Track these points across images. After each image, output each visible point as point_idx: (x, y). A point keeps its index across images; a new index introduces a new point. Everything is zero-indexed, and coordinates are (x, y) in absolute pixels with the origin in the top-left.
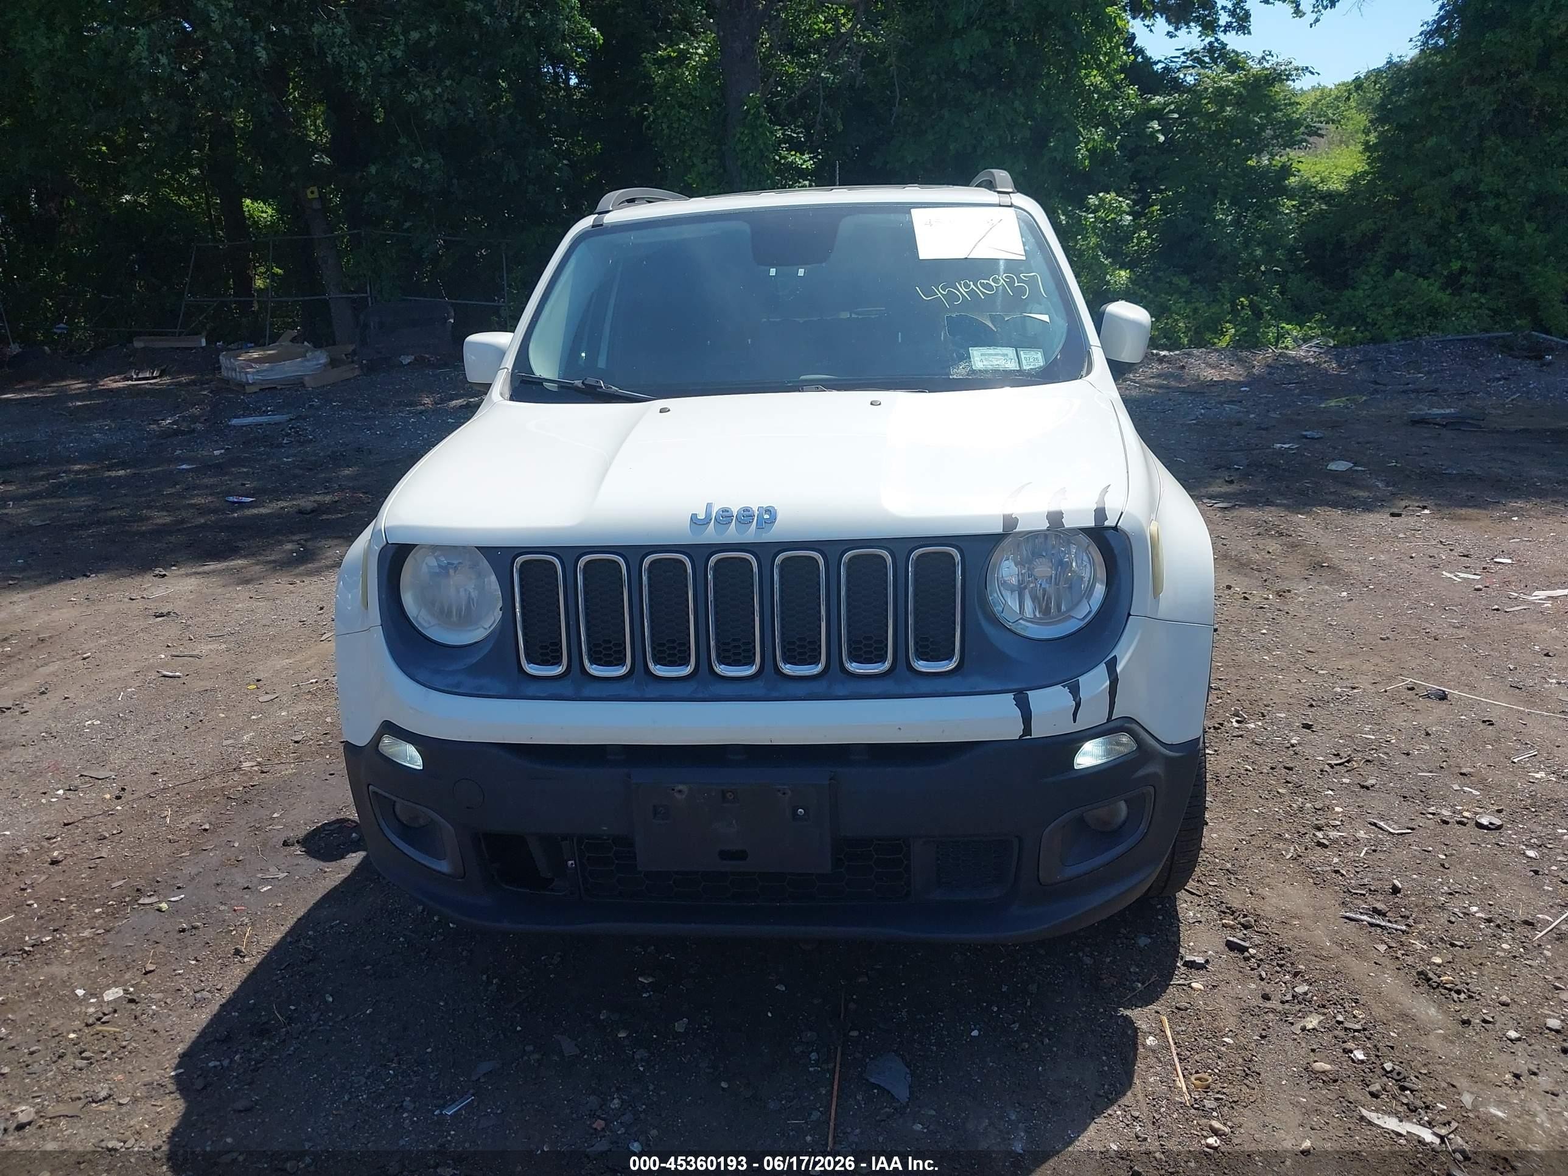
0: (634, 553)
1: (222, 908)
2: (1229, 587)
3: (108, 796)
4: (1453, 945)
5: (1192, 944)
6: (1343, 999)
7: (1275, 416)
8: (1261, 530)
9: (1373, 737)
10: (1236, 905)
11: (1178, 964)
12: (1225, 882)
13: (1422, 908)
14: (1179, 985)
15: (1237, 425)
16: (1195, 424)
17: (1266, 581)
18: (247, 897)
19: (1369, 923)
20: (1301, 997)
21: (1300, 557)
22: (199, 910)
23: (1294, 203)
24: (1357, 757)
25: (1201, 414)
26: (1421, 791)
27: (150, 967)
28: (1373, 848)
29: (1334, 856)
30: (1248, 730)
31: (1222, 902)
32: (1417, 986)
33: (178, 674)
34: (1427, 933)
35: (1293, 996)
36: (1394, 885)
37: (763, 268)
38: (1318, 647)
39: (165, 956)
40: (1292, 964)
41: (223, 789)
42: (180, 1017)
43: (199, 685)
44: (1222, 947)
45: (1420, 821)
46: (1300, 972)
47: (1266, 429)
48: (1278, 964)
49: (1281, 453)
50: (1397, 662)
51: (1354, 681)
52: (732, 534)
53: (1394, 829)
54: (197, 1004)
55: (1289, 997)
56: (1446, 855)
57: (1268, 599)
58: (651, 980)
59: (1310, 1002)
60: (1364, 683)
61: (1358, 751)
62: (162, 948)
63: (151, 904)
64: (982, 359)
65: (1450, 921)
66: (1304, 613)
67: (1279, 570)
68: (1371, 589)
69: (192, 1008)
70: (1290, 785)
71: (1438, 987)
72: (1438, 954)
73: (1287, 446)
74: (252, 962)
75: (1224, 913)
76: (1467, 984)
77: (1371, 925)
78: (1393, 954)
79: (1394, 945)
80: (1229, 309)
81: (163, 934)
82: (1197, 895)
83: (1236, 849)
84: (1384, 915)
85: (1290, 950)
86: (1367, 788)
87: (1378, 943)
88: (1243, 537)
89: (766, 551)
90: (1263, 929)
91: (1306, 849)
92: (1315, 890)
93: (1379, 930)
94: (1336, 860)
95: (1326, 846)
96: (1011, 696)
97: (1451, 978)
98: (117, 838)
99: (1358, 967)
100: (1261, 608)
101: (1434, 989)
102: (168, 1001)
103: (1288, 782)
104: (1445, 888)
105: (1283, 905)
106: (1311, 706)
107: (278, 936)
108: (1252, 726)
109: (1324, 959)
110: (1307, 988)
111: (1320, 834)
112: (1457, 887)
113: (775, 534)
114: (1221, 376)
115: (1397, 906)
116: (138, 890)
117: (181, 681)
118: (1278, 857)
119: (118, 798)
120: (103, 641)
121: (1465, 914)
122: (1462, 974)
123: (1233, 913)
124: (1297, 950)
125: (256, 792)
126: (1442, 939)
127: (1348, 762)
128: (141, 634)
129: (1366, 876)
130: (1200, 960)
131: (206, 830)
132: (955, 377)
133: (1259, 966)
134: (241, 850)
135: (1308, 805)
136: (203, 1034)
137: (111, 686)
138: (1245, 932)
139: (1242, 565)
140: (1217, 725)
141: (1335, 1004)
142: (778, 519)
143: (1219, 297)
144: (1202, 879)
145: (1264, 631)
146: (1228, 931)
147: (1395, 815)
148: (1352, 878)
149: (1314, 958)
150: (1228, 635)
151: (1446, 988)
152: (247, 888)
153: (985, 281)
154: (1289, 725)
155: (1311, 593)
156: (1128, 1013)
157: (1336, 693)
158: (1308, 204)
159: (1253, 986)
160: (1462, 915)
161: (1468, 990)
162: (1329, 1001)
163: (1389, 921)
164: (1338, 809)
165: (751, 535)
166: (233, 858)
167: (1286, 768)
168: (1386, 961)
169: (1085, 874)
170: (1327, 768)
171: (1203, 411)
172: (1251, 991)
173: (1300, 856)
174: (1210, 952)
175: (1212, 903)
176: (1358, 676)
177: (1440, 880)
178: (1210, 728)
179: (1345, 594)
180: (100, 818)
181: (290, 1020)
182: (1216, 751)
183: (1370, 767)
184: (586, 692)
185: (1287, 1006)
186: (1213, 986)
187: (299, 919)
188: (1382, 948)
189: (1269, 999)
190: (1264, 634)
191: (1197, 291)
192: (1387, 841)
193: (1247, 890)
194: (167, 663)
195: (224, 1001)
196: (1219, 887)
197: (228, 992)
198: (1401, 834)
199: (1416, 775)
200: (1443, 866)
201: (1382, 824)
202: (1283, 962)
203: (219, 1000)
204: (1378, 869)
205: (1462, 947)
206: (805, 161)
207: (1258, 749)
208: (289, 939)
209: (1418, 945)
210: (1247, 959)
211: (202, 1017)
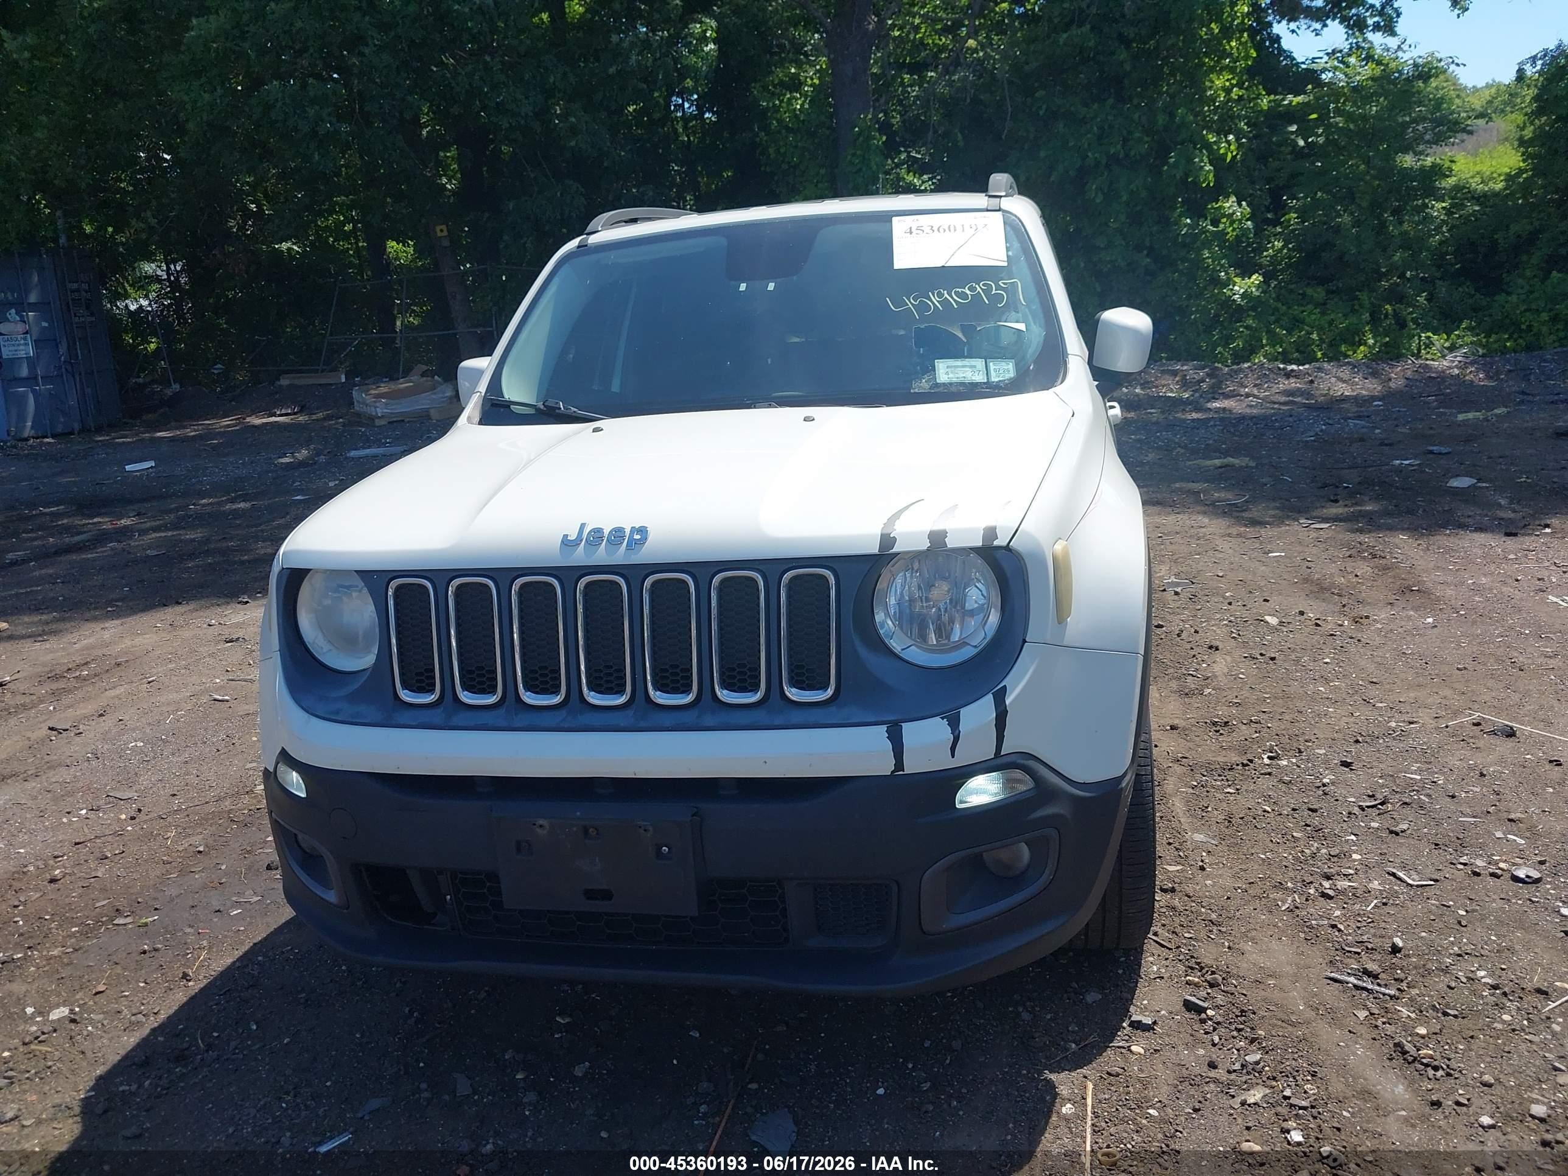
0: (504, 575)
1: (188, 930)
2: (1302, 613)
3: (123, 817)
4: (1445, 1014)
5: (1145, 1002)
6: (1297, 1071)
7: (1403, 430)
8: (1353, 552)
9: (1419, 777)
10: (1207, 961)
11: (1124, 1025)
12: (1203, 934)
13: (1421, 971)
14: (1119, 1047)
15: (1360, 441)
16: (1314, 441)
17: (1344, 606)
18: (215, 920)
19: (1355, 986)
20: (1251, 1067)
21: (1390, 580)
22: (167, 932)
23: (1444, 205)
24: (1395, 798)
25: (1322, 430)
26: (1458, 838)
27: (101, 988)
28: (1384, 900)
29: (1338, 909)
30: (1279, 767)
31: (1192, 957)
32: (1391, 1059)
33: (227, 698)
34: (1419, 999)
35: (1243, 1066)
36: (1394, 944)
37: (733, 283)
38: (1385, 677)
39: (118, 979)
40: (1252, 1029)
41: (229, 812)
42: (110, 1040)
43: (243, 709)
44: (1179, 1006)
45: (1448, 872)
46: (1257, 1038)
47: (1390, 445)
48: (1236, 1028)
49: (1399, 470)
50: (1469, 694)
51: (1414, 715)
52: (601, 556)
53: (1414, 880)
54: (129, 1028)
55: (1237, 1066)
56: (1467, 911)
57: (1341, 625)
58: (567, 1020)
59: (1260, 1072)
60: (1424, 717)
61: (1397, 792)
62: (118, 970)
63: (125, 925)
64: (946, 371)
65: (1449, 987)
66: (1378, 640)
67: (1363, 594)
68: (1462, 615)
69: (125, 1030)
70: (1308, 828)
71: (1414, 1061)
72: (1426, 1023)
73: (1407, 462)
74: (195, 986)
75: (1192, 968)
76: (1449, 1060)
77: (1356, 987)
78: (1373, 1022)
79: (1377, 1012)
80: (1369, 319)
81: (125, 954)
82: (1168, 948)
83: (1228, 898)
84: (1376, 977)
85: (1254, 1013)
86: (1397, 834)
87: (1359, 1009)
88: (1332, 560)
89: (635, 573)
90: (1231, 989)
91: (1307, 900)
92: (1306, 948)
93: (1365, 994)
94: (1338, 913)
95: (1331, 898)
96: (884, 728)
97: (1431, 1052)
98: (118, 857)
99: (1327, 1035)
100: (1332, 635)
101: (1409, 1063)
102: (105, 1022)
103: (1307, 825)
104: (1456, 948)
105: (1262, 961)
106: (1357, 741)
107: (229, 961)
108: (1285, 763)
109: (1293, 1025)
110: (1258, 1057)
111: (1326, 884)
112: (1469, 948)
113: (645, 555)
114: (1353, 390)
115: (1393, 967)
116: (117, 910)
117: (228, 704)
118: (1272, 909)
119: (133, 818)
120: (171, 666)
121: (1469, 979)
122: (1446, 1047)
123: (1202, 968)
124: (1262, 1013)
125: (259, 815)
126: (1434, 1006)
127: (1382, 804)
128: (208, 659)
129: (1367, 933)
130: (1148, 1021)
131: (200, 852)
132: (916, 390)
133: (1215, 1029)
134: (226, 873)
135: (1324, 851)
136: (125, 1058)
137: (165, 709)
138: (1209, 991)
139: (1323, 589)
140: (1245, 762)
141: (1287, 1076)
142: (649, 539)
143: (1356, 307)
144: (1178, 930)
145: (1327, 660)
146: (1190, 989)
147: (1420, 865)
148: (1350, 934)
149: (1280, 1023)
150: (1286, 665)
151: (1422, 1064)
152: (219, 911)
153: (960, 290)
154: (1326, 762)
155: (1393, 618)
156: (1053, 1077)
157: (1390, 728)
158: (1461, 206)
159: (1202, 1052)
160: (1464, 980)
161: (1448, 1066)
162: (1281, 1073)
163: (1379, 985)
164: (1355, 856)
165: (620, 556)
166: (216, 881)
167: (1310, 809)
168: (1363, 1030)
169: (976, 924)
170: (1356, 810)
171: (1324, 427)
172: (1198, 1057)
173: (1297, 908)
174: (1163, 1012)
175: (1181, 957)
176: (1420, 710)
177: (1452, 939)
178: (1238, 765)
179: (1430, 620)
180: (110, 838)
181: (209, 1047)
182: (1238, 790)
183: (1407, 810)
184: (456, 720)
185: (1233, 1076)
186: (1155, 1050)
187: (255, 944)
188: (1362, 1014)
189: (1215, 1067)
190: (1326, 663)
191: (1333, 303)
192: (1403, 893)
193: (1227, 944)
194: (222, 687)
195: (156, 1025)
196: (1195, 940)
197: (163, 1016)
198: (1422, 886)
199: (1457, 821)
200: (1459, 923)
201: (1401, 874)
202: (1242, 1026)
203: (153, 1023)
204: (1383, 925)
205: (1455, 1016)
206: (923, 182)
207: (1284, 787)
208: (238, 964)
209: (1405, 1012)
210: (1203, 1021)
211: (131, 1040)
